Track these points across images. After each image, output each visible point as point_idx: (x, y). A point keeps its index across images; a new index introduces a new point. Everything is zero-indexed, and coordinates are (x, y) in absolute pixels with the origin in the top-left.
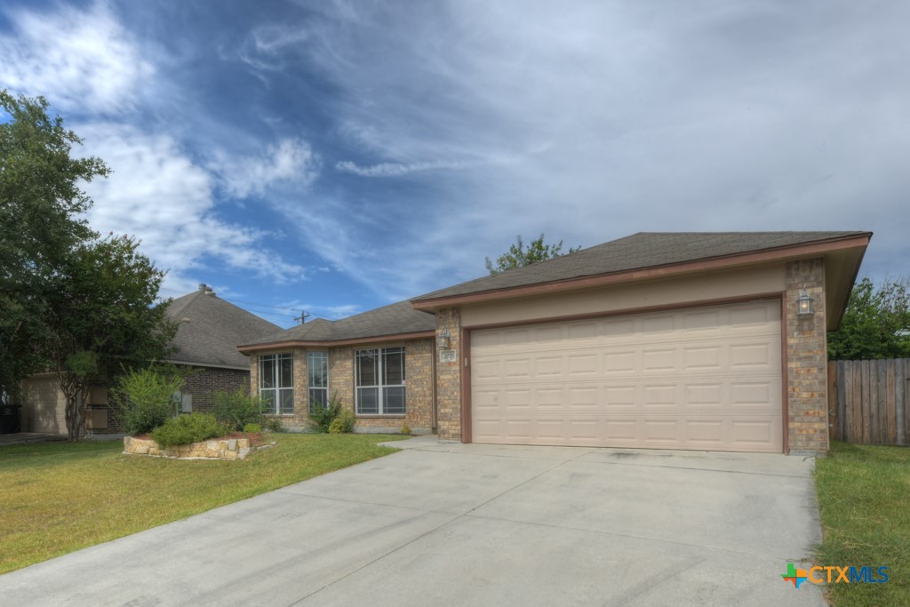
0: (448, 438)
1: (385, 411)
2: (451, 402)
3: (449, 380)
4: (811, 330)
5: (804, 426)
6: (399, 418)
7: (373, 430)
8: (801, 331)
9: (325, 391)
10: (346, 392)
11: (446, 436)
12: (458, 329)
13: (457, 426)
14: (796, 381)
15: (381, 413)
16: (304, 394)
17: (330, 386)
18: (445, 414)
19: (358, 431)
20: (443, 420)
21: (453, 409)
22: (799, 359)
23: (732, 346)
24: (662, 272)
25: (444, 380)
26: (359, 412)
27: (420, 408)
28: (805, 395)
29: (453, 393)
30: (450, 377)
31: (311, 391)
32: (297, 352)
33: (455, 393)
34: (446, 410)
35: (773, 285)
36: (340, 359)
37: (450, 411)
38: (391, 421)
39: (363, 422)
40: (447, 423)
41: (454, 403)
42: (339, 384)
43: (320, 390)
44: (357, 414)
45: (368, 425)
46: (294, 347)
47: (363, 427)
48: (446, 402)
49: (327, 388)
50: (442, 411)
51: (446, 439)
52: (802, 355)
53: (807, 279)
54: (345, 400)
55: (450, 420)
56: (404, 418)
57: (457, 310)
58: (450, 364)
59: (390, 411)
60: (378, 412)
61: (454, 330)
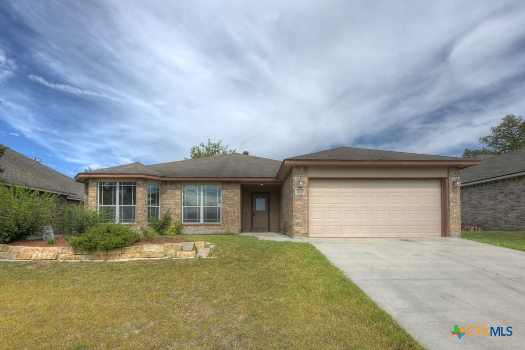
0: (300, 236)
1: (204, 221)
2: (302, 216)
3: (301, 205)
4: (456, 192)
5: (455, 227)
6: (217, 225)
7: (197, 232)
8: (454, 192)
9: (158, 208)
10: (175, 209)
11: (298, 234)
12: (307, 178)
13: (305, 229)
14: (452, 210)
15: (202, 222)
16: (145, 210)
17: (162, 206)
18: (299, 223)
19: (185, 233)
20: (296, 226)
21: (303, 220)
22: (453, 202)
23: (425, 196)
24: (414, 163)
25: (298, 204)
26: (184, 221)
27: (231, 219)
28: (455, 215)
29: (303, 211)
30: (301, 203)
31: (149, 208)
32: (139, 182)
33: (305, 212)
34: (299, 221)
35: (443, 174)
36: (171, 189)
37: (302, 221)
38: (210, 227)
39: (189, 227)
40: (299, 227)
41: (304, 217)
42: (170, 204)
43: (155, 208)
44: (183, 223)
45: (192, 229)
46: (137, 179)
47: (188, 230)
48: (299, 216)
49: (159, 207)
50: (296, 221)
51: (298, 236)
52: (454, 201)
53: (455, 173)
54: (174, 214)
55: (301, 226)
56: (220, 225)
57: (306, 168)
58: (302, 196)
59: (208, 221)
60: (199, 221)
61: (305, 178)
